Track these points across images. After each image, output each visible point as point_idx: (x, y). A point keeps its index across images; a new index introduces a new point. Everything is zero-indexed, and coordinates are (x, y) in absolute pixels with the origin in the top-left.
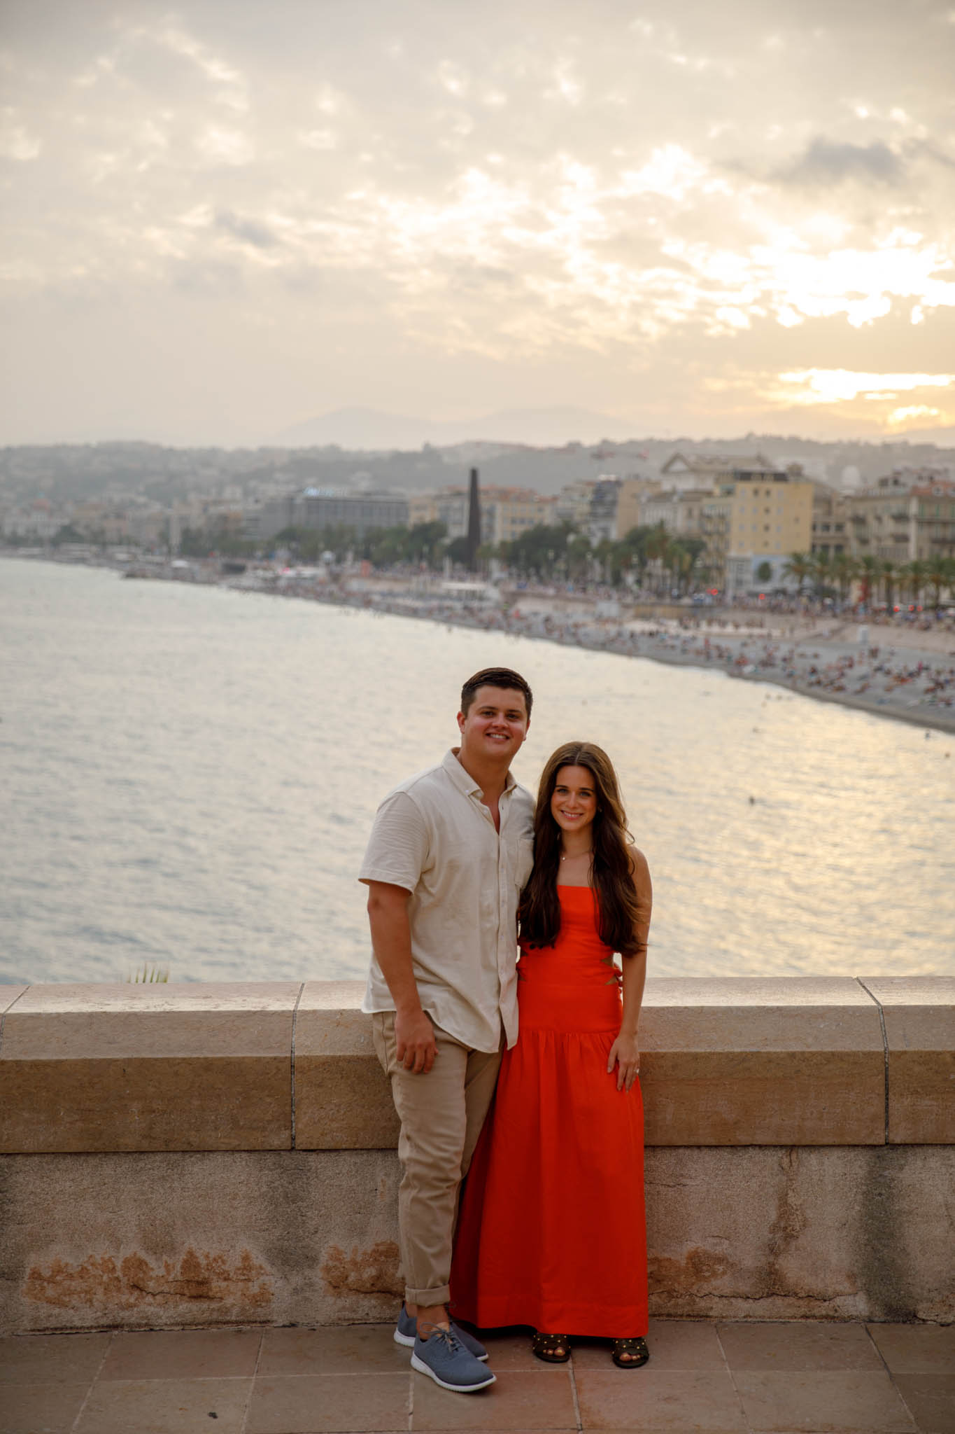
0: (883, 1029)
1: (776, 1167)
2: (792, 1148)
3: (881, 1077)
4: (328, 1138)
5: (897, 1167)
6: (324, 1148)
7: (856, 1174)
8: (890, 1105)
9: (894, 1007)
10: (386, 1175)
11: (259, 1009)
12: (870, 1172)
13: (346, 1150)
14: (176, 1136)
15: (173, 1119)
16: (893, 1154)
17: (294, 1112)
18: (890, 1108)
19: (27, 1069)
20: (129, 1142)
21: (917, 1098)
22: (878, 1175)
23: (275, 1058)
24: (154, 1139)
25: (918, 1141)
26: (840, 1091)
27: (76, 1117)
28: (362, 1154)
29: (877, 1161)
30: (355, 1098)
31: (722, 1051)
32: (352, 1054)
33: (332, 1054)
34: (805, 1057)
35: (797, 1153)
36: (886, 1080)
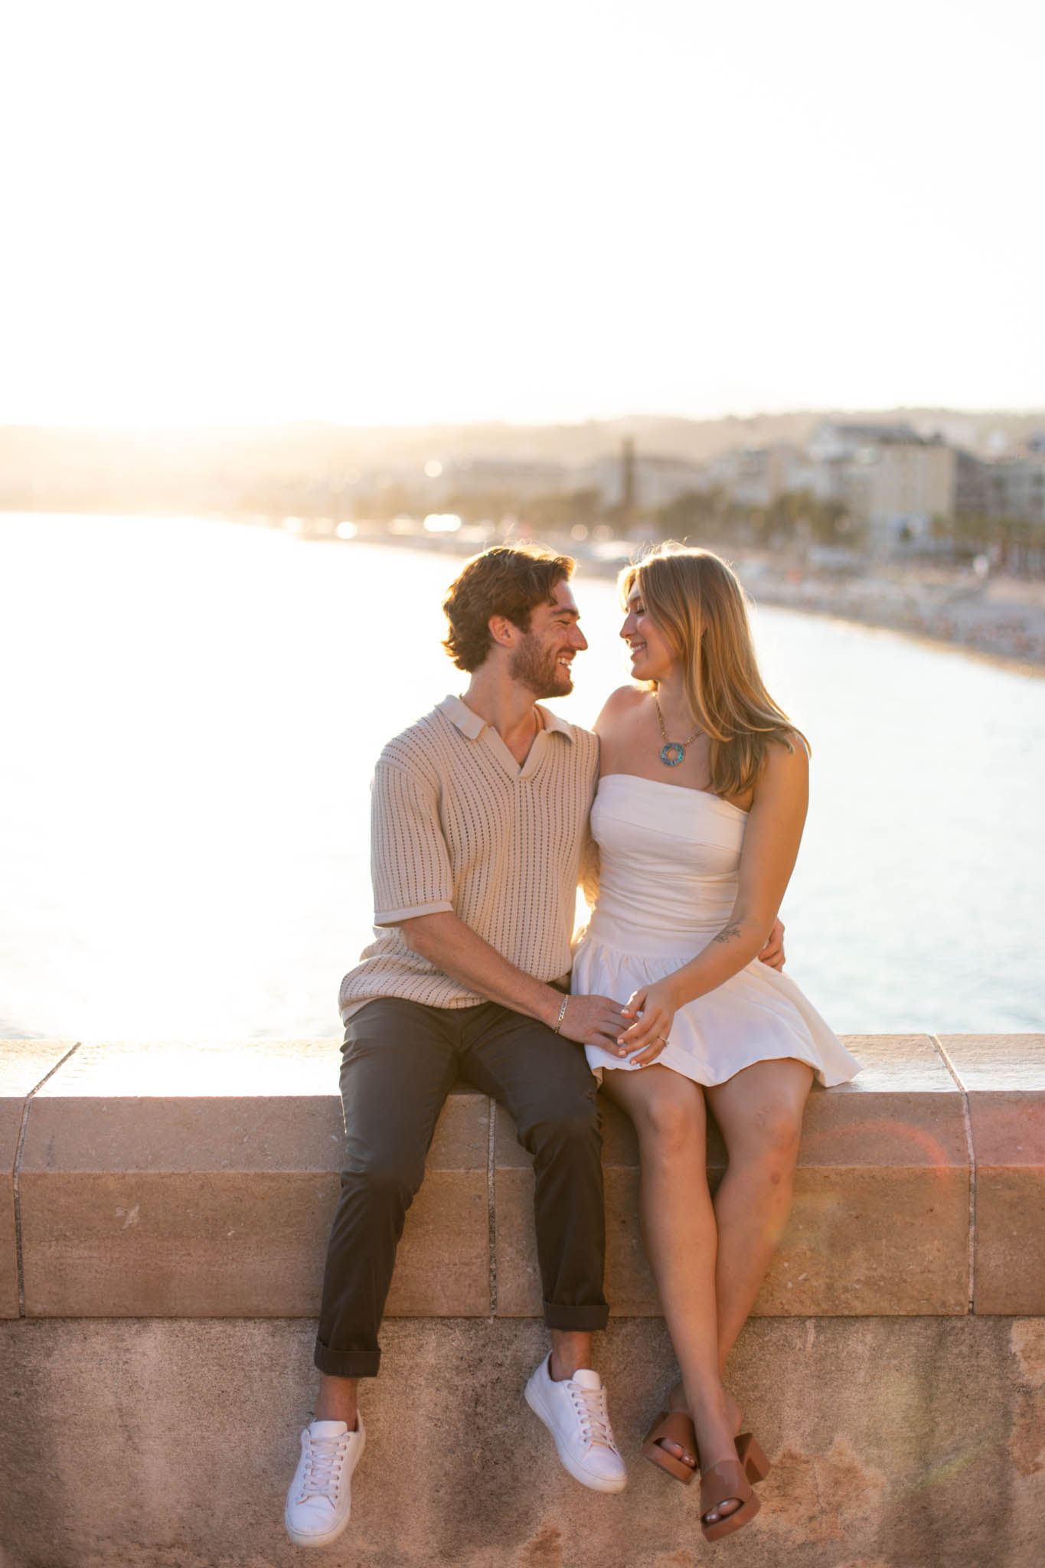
3: (9, 1214)
5: (42, 1352)
8: (24, 1256)
18: (26, 1261)
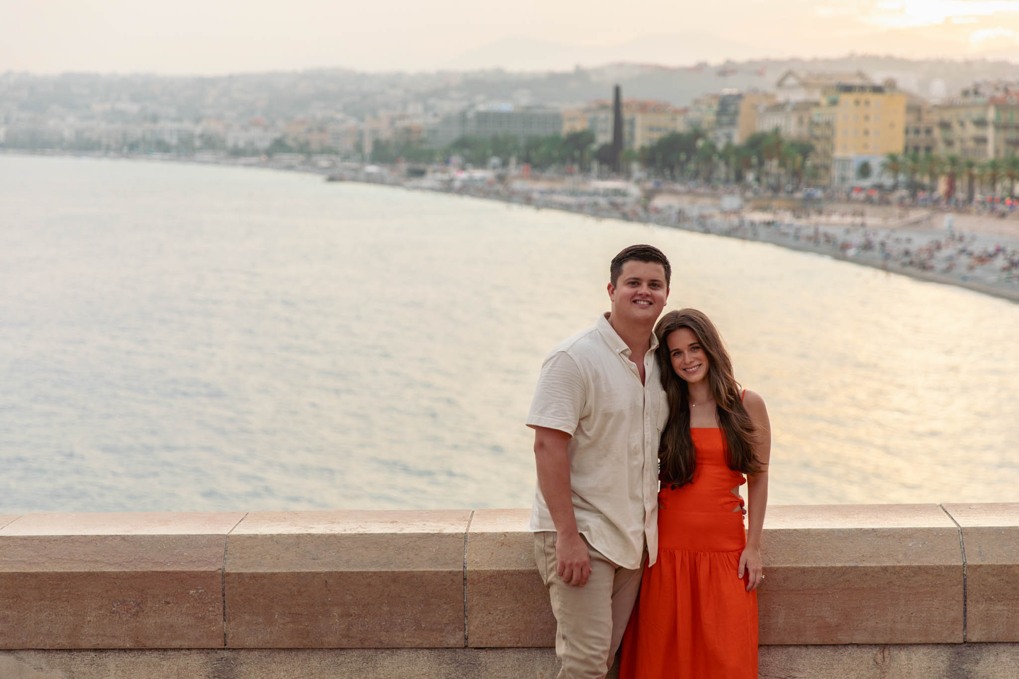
0: (962, 546)
1: (871, 662)
2: (884, 646)
3: (961, 587)
4: (495, 638)
5: (974, 661)
6: (492, 646)
7: (939, 668)
8: (968, 610)
9: (971, 528)
10: (543, 668)
11: (436, 532)
12: (951, 666)
13: (509, 648)
14: (369, 636)
15: (367, 622)
16: (970, 651)
17: (467, 617)
18: (967, 612)
19: (247, 580)
20: (331, 640)
21: (991, 604)
22: (957, 668)
23: (450, 572)
24: (352, 637)
25: (991, 640)
26: (926, 599)
27: (288, 619)
28: (524, 652)
29: (957, 656)
30: (517, 606)
31: (825, 566)
32: (513, 569)
33: (497, 569)
34: (896, 571)
35: (889, 650)
36: (964, 590)
